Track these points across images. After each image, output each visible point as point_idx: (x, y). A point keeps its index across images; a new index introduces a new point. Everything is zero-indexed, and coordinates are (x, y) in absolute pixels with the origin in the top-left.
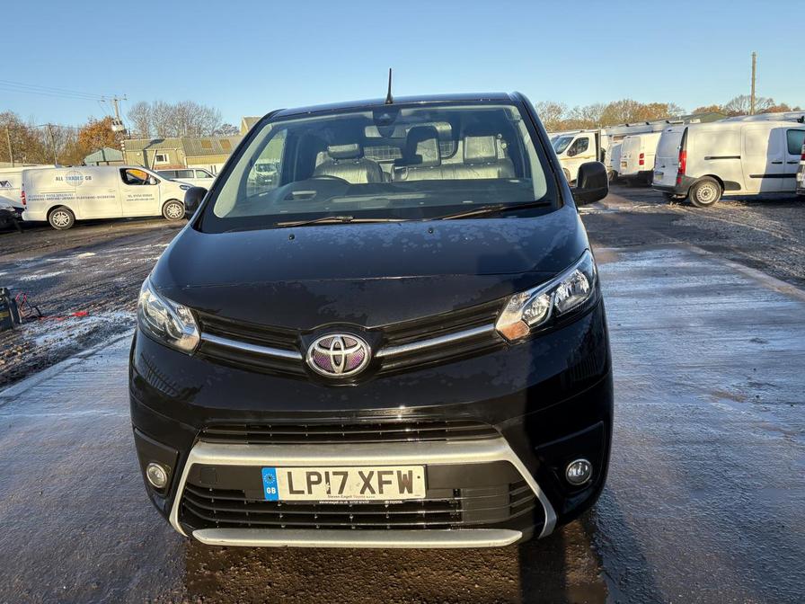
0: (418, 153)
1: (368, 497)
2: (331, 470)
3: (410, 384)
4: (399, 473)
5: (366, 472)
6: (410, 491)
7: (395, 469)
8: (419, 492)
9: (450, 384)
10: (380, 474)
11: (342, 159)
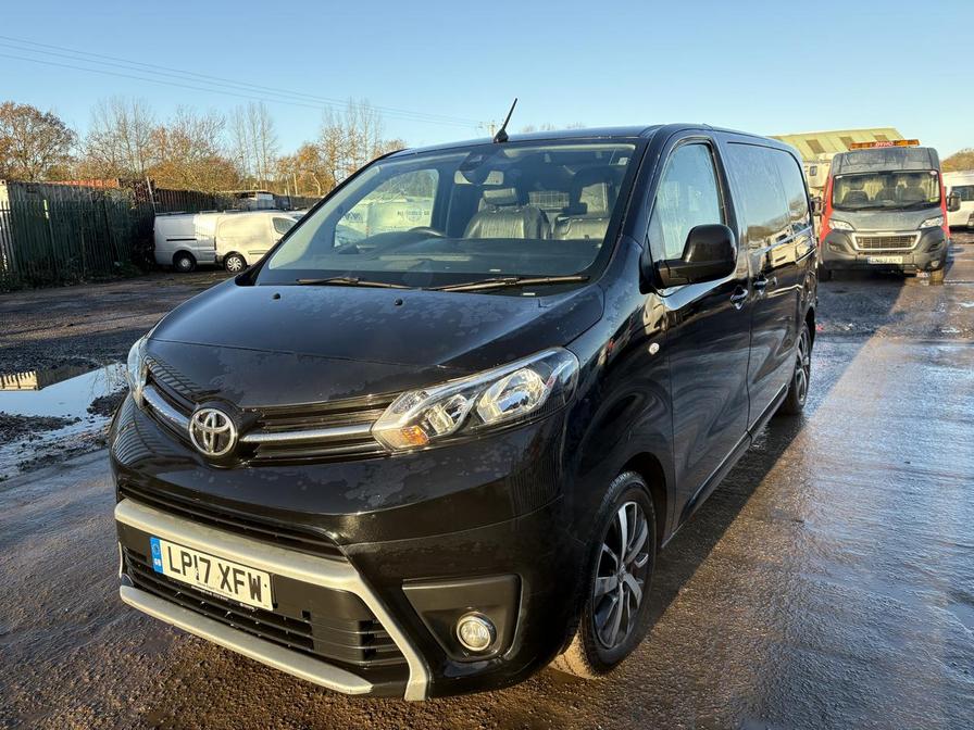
0: (582, 200)
1: (226, 593)
2: (199, 555)
3: (270, 479)
4: (250, 575)
5: (225, 565)
6: (260, 600)
7: (247, 570)
8: (266, 603)
9: (304, 488)
10: (236, 571)
11: (503, 205)
